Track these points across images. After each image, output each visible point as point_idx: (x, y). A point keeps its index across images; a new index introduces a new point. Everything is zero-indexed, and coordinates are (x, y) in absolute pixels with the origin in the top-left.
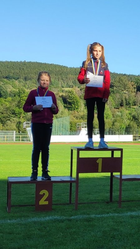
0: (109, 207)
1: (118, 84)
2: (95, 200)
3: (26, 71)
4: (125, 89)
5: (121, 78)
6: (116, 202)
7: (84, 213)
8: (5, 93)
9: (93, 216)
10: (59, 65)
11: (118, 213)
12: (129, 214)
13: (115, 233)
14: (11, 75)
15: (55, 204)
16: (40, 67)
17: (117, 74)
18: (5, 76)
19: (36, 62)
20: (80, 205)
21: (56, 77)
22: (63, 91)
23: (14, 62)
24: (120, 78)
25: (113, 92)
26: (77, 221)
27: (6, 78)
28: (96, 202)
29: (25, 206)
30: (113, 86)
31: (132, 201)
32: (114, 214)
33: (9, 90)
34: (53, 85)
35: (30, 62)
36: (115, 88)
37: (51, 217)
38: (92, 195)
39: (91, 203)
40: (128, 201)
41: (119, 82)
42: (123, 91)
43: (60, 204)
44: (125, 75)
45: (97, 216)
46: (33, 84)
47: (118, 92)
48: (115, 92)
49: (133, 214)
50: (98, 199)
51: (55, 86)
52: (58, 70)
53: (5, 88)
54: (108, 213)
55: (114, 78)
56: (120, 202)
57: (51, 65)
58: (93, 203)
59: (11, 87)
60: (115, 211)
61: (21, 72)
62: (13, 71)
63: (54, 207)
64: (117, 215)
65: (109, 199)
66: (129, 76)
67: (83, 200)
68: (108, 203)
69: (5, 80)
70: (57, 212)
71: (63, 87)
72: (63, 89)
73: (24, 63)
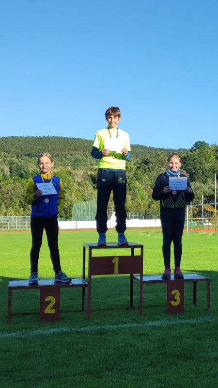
0: (129, 314)
1: (155, 161)
2: (114, 305)
3: (50, 147)
4: (162, 166)
5: (158, 153)
6: (138, 309)
7: (97, 324)
8: (27, 172)
9: (107, 327)
10: (88, 140)
11: (138, 323)
12: (150, 323)
13: (130, 351)
14: (33, 152)
15: (65, 312)
16: (66, 142)
17: (154, 148)
18: (26, 153)
19: (62, 137)
20: (95, 313)
21: (85, 153)
22: (92, 169)
23: (37, 137)
24: (156, 153)
25: (149, 169)
26: (87, 334)
27: (28, 155)
28: (113, 308)
29: (30, 314)
30: (149, 163)
31: (157, 306)
32: (133, 324)
33: (31, 169)
34: (81, 163)
35: (54, 137)
36: (151, 165)
37: (57, 330)
38: (111, 298)
39: (108, 309)
40: (152, 307)
41: (156, 158)
42: (160, 168)
43: (71, 312)
44: (162, 149)
45: (112, 327)
46: (58, 162)
47: (154, 169)
48: (151, 169)
49: (156, 323)
50: (117, 304)
51: (83, 164)
52: (86, 145)
53: (26, 167)
54: (125, 323)
55: (150, 154)
56: (141, 308)
57: (78, 139)
58: (110, 309)
59: (34, 166)
60: (135, 321)
61: (44, 148)
62: (35, 148)
63: (63, 315)
64: (136, 325)
65: (129, 304)
66: (167, 150)
67: (99, 305)
68: (127, 309)
69: (27, 158)
70: (66, 322)
71: (92, 165)
72: (92, 167)
73: (48, 139)
